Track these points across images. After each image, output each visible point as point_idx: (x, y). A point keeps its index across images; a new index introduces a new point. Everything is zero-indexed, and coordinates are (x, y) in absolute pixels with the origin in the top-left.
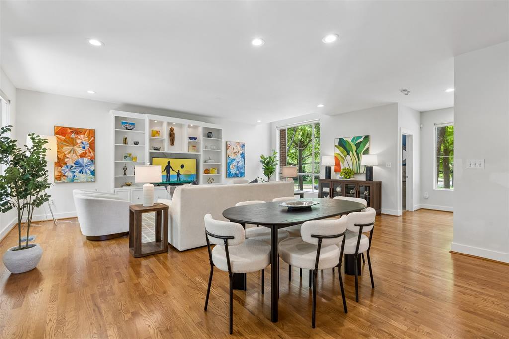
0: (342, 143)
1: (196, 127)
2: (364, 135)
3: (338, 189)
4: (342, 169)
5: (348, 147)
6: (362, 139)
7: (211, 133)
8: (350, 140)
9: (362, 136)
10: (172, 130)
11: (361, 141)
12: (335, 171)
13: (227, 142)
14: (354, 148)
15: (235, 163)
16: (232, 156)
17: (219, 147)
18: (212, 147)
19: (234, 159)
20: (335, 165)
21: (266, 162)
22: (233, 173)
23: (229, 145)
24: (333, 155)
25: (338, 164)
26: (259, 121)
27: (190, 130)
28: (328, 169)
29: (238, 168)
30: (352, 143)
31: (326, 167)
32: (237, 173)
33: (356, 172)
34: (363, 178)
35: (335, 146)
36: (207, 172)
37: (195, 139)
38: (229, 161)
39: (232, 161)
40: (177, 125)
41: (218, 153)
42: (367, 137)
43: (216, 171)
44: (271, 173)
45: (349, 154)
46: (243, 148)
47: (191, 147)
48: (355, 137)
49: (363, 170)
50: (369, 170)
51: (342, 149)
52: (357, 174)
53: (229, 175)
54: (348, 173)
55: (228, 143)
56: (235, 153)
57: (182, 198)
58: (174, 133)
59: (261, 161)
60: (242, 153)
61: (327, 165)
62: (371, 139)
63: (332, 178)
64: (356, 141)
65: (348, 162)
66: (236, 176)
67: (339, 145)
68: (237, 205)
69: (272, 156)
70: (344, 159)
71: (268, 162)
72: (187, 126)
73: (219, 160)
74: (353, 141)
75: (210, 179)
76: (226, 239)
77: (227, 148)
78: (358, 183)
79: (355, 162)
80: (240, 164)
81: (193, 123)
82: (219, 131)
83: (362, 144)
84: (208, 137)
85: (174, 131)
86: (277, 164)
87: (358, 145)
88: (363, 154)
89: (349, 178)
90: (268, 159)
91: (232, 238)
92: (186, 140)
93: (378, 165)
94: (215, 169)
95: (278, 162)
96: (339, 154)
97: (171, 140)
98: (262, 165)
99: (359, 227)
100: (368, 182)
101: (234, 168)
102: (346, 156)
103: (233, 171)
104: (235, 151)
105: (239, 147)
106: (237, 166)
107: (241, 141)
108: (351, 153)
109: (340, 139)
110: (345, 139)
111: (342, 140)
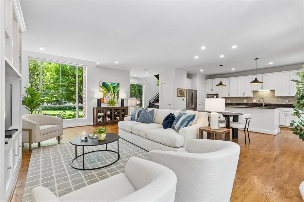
0: (104, 85)
5: (108, 88)
6: (116, 85)
8: (110, 84)
9: (116, 83)
14: (112, 89)
30: (111, 86)
31: (98, 99)
34: (119, 105)
35: (100, 86)
42: (118, 84)
45: (109, 92)
48: (112, 83)
50: (123, 101)
51: (105, 89)
62: (121, 85)
63: (102, 106)
64: (113, 85)
67: (103, 86)
70: (106, 95)
74: (111, 84)
79: (113, 97)
83: (116, 87)
87: (114, 88)
88: (117, 93)
96: (103, 91)
102: (107, 93)
108: (110, 91)
109: (103, 82)
110: (107, 83)
111: (105, 83)
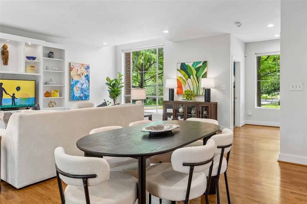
0: (184, 68)
1: (34, 46)
2: (203, 60)
3: (181, 110)
4: (184, 91)
5: (189, 71)
6: (201, 64)
7: (52, 53)
8: (190, 65)
9: (201, 62)
10: (5, 48)
11: (200, 67)
12: (178, 93)
13: (70, 63)
14: (194, 72)
15: (79, 85)
16: (76, 78)
17: (61, 69)
18: (54, 68)
19: (78, 81)
20: (178, 88)
21: (111, 84)
22: (77, 96)
23: (72, 67)
24: (176, 78)
25: (180, 87)
26: (105, 43)
27: (28, 49)
28: (172, 91)
29: (82, 90)
30: (192, 68)
31: (170, 89)
32: (82, 95)
33: (196, 94)
34: (202, 99)
35: (178, 70)
36: (47, 94)
37: (34, 58)
38: (72, 83)
39: (76, 84)
40: (11, 42)
41: (61, 74)
42: (205, 63)
43: (58, 93)
44: (117, 95)
46: (88, 70)
47: (29, 68)
48: (195, 62)
49: (202, 92)
50: (208, 92)
51: (184, 73)
52: (197, 95)
53: (73, 98)
54: (189, 95)
55: (72, 64)
56: (79, 75)
57: (20, 126)
58: (8, 52)
59: (107, 84)
60: (87, 75)
61: (171, 87)
62: (209, 64)
63: (175, 100)
64: (196, 66)
65: (189, 85)
66: (80, 98)
67: (181, 69)
68: (92, 132)
69: (117, 78)
70: (186, 83)
71: (114, 85)
72: (24, 44)
73: (62, 82)
74: (193, 65)
75: (51, 102)
76: (85, 179)
77: (71, 69)
78: (198, 104)
79: (195, 85)
80: (84, 86)
81: (30, 41)
82: (62, 52)
83: (201, 69)
84: (49, 57)
85: (8, 49)
86: (123, 86)
87: (198, 70)
88: (202, 77)
89: (191, 100)
90: (114, 82)
91: (94, 176)
92: (23, 60)
93: (215, 88)
94: (57, 92)
95: (123, 85)
96: (181, 77)
97: (3, 59)
98: (107, 88)
99: (221, 149)
100: (207, 103)
101: (78, 91)
102: (187, 80)
103: (77, 93)
104: (79, 72)
105: (83, 69)
106: (81, 88)
107: (86, 63)
108: (191, 77)
109: (182, 64)
110: (186, 64)
111: (184, 65)
